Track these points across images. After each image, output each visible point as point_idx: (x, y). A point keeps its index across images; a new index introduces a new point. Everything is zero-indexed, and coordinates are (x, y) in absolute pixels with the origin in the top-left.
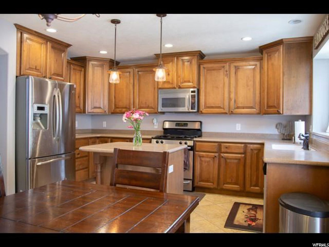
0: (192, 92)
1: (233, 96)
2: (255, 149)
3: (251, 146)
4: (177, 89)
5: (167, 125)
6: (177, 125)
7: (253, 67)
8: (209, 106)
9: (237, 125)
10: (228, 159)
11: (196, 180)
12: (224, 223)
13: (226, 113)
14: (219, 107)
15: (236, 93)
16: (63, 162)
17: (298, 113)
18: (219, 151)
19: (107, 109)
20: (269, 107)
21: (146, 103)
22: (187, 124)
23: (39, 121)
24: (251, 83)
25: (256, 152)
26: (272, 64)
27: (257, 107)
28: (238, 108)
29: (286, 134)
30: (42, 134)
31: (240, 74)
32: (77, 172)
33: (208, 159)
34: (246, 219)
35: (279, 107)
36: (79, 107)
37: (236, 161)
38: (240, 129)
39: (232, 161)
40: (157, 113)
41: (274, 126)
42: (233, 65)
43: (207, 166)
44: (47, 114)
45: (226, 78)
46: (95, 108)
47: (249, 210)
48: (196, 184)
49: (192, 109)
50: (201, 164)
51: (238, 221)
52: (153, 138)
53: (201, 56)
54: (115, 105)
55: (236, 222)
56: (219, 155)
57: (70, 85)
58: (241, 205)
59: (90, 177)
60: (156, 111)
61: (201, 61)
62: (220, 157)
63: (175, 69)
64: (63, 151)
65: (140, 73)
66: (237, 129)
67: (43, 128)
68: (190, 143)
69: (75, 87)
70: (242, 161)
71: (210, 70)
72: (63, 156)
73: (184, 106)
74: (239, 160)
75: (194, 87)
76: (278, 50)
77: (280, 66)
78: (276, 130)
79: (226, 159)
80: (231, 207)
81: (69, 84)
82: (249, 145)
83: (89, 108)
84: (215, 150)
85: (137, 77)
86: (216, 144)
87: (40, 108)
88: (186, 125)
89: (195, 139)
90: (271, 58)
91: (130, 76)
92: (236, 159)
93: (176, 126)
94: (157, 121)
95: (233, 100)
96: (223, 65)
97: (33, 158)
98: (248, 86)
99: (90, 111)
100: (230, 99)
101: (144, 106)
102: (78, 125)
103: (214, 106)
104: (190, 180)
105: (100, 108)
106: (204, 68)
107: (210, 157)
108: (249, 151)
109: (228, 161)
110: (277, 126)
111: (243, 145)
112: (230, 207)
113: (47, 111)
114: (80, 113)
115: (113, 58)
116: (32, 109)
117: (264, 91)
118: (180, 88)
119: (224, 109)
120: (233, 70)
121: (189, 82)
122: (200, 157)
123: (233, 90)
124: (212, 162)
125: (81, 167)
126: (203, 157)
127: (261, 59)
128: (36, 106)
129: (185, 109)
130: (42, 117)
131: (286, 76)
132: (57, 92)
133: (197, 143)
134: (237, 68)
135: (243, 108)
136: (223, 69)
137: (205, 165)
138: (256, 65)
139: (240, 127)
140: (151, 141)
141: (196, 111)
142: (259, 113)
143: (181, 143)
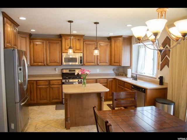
2: (111, 81)
3: (110, 79)
5: (65, 71)
8: (88, 61)
13: (96, 65)
14: (93, 62)
15: (100, 56)
21: (54, 60)
27: (109, 62)
28: (101, 63)
29: (117, 73)
35: (120, 63)
38: (98, 72)
42: (98, 43)
49: (80, 63)
52: (63, 79)
54: (34, 61)
60: (60, 64)
61: (84, 40)
71: (88, 44)
75: (81, 53)
78: (113, 71)
86: (95, 80)
88: (74, 71)
90: (116, 42)
93: (69, 71)
94: (58, 69)
95: (99, 59)
100: (97, 59)
101: (53, 62)
103: (90, 62)
106: (86, 43)
108: (109, 81)
111: (106, 79)
113: (22, 71)
117: (112, 56)
119: (95, 63)
121: (79, 50)
127: (110, 42)
129: (77, 63)
135: (103, 63)
138: (108, 44)
139: (99, 70)
140: (62, 81)
141: (82, 64)
142: (109, 65)
143: (78, 81)
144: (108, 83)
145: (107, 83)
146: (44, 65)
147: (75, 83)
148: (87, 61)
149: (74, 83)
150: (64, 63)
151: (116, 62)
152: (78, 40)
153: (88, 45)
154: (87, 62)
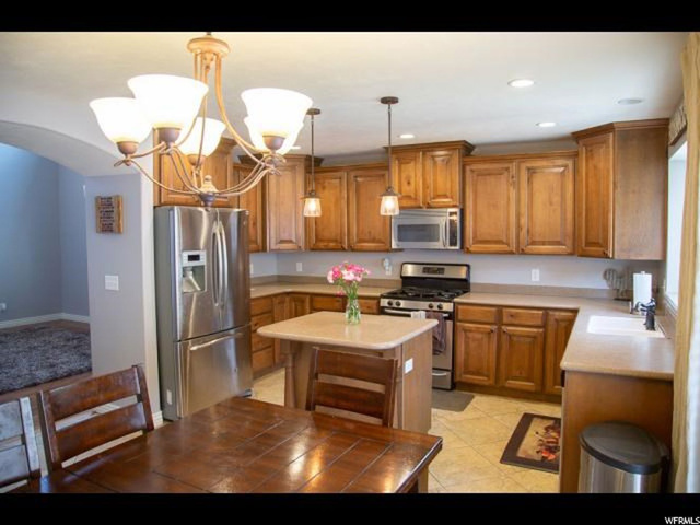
0: (451, 214)
1: (524, 221)
2: (563, 321)
3: (557, 313)
4: (425, 209)
6: (426, 270)
7: (562, 169)
8: (482, 238)
9: (533, 271)
10: (514, 335)
11: (458, 373)
12: (501, 454)
13: (512, 253)
14: (499, 242)
15: (530, 217)
16: (232, 342)
17: (641, 255)
18: (499, 321)
19: (302, 244)
20: (588, 244)
21: (370, 232)
22: (443, 269)
23: (191, 277)
24: (556, 199)
25: (563, 324)
26: (595, 167)
27: (569, 242)
28: (533, 243)
29: (621, 289)
30: (198, 301)
31: (538, 182)
32: (254, 355)
33: (479, 336)
34: (539, 448)
35: (607, 247)
36: (256, 242)
37: (529, 340)
38: (538, 279)
39: (522, 339)
40: (389, 250)
41: (601, 275)
42: (524, 166)
43: (477, 347)
44: (203, 267)
45: (511, 189)
46: (282, 241)
47: (547, 429)
48: (457, 379)
49: (451, 244)
50: (467, 344)
51: (525, 452)
52: (383, 296)
53: (466, 149)
54: (317, 236)
55: (520, 454)
56: (499, 329)
57: (239, 213)
58: (535, 419)
59: (277, 360)
60: (387, 247)
61: (466, 159)
62: (500, 333)
63: (419, 174)
64: (230, 324)
65: (359, 179)
66: (533, 279)
67: (199, 289)
68: (447, 307)
69: (247, 213)
70: (540, 339)
71: (481, 174)
72: (232, 332)
73: (438, 240)
74: (535, 337)
75: (454, 206)
76: (605, 142)
77: (608, 171)
78: (604, 281)
79: (510, 336)
80: (517, 423)
81: (237, 210)
82: (551, 313)
83: (272, 243)
84: (492, 320)
85: (353, 187)
86: (494, 309)
87: (192, 258)
88: (441, 271)
89: (456, 300)
90: (592, 156)
91: (341, 184)
92: (528, 336)
93: (424, 272)
94: (390, 264)
95: (524, 231)
96: (506, 165)
97: (185, 339)
98: (551, 204)
99: (273, 247)
100: (519, 227)
101: (367, 238)
102: (253, 271)
103: (489, 238)
104: (447, 370)
105: (291, 241)
106: (472, 171)
107: (482, 333)
108: (551, 322)
109: (515, 339)
110: (605, 274)
111: (541, 312)
112: (514, 421)
113: (203, 261)
114: (258, 251)
115: (310, 154)
116: (181, 260)
117: (580, 214)
118: (429, 207)
119: (508, 244)
120: (524, 176)
121: (445, 196)
122: (465, 331)
123: (524, 210)
124: (485, 340)
125: (261, 346)
126: (470, 331)
127: (576, 156)
128: (186, 255)
129: (439, 245)
130: (197, 271)
131: (619, 190)
132: (218, 228)
133: (460, 307)
134: (532, 172)
135: (543, 243)
136: (506, 173)
137: (473, 345)
138: (566, 166)
139: (538, 275)
140: (379, 302)
141: (458, 248)
142: (571, 254)
143: (431, 307)
144: (551, 329)
145: (544, 326)
146: (343, 250)
147: (416, 313)
148: (479, 238)
149: (412, 313)
150: (399, 243)
151: (594, 240)
153: (483, 175)
154: (477, 241)
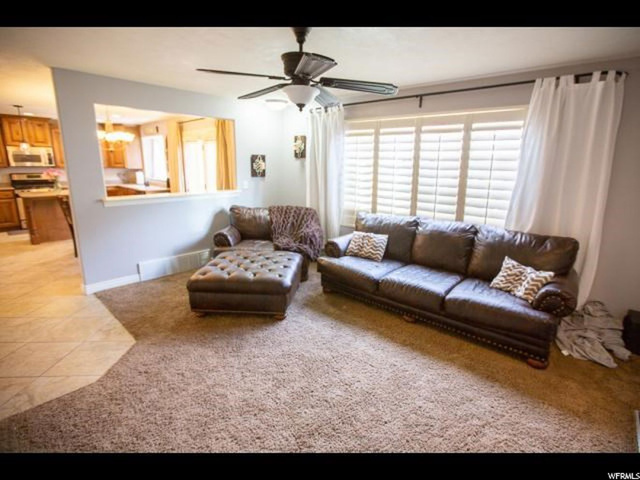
5: (16, 178)
20: (115, 164)
35: (124, 164)
40: (7, 167)
49: (49, 164)
73: (41, 162)
75: (49, 147)
93: (28, 178)
106: (55, 132)
140: (13, 192)
141: (53, 165)
150: (13, 164)
151: (118, 162)
152: (39, 125)
154: (63, 163)
